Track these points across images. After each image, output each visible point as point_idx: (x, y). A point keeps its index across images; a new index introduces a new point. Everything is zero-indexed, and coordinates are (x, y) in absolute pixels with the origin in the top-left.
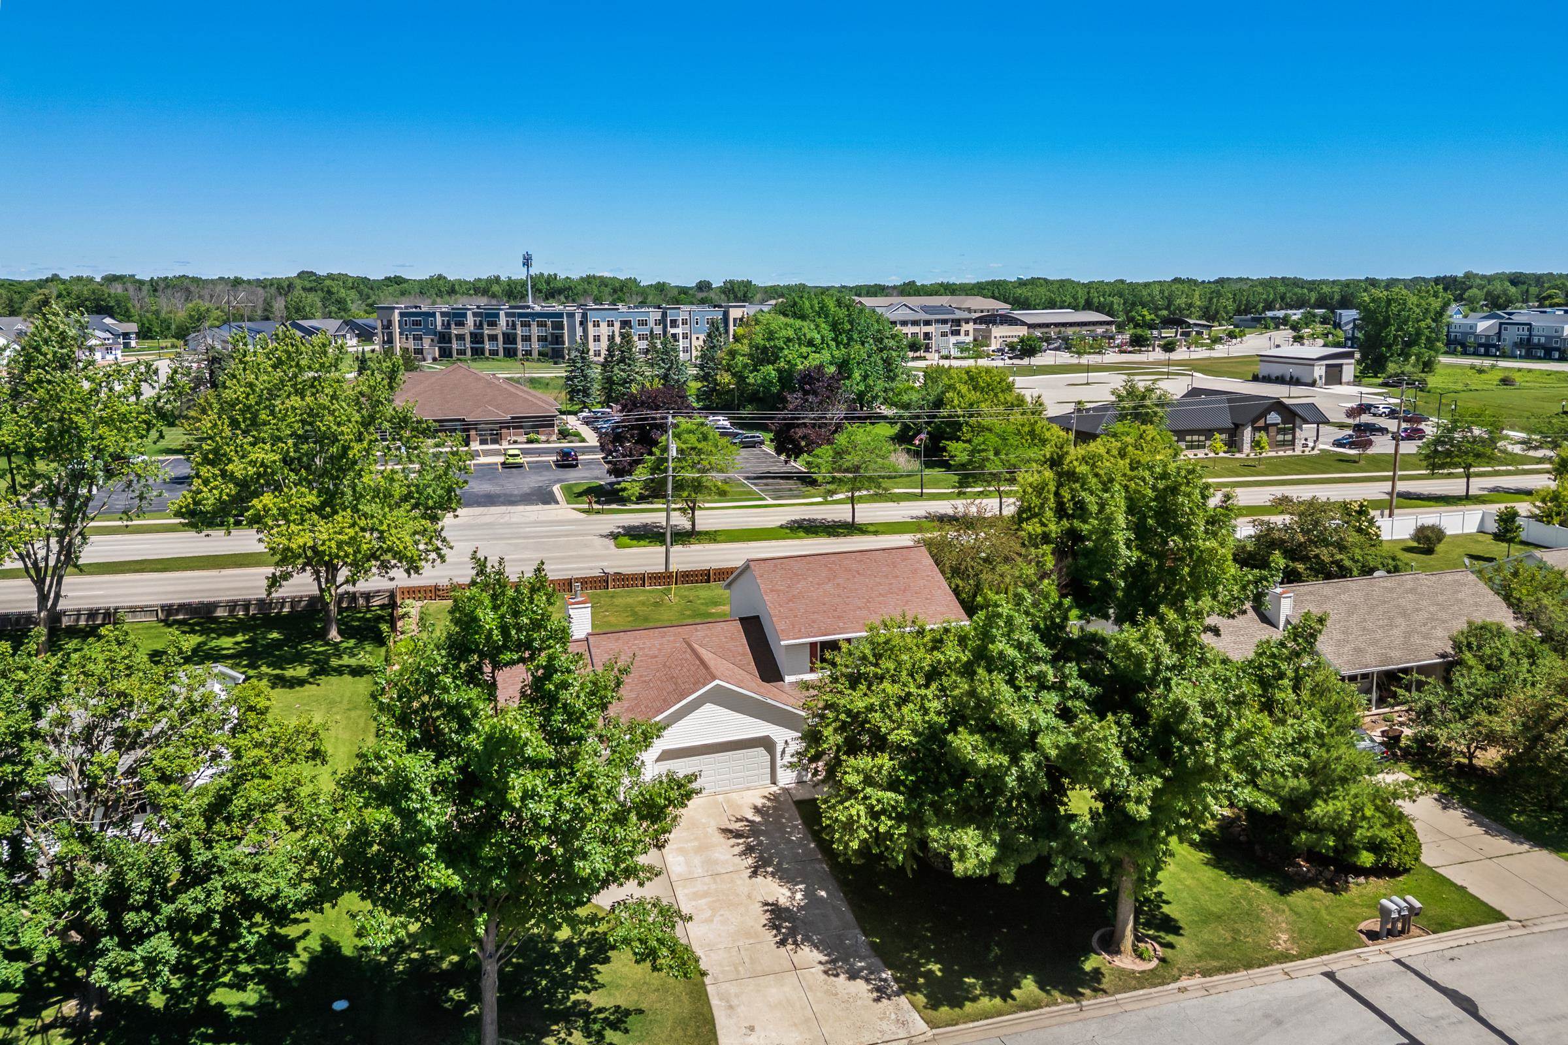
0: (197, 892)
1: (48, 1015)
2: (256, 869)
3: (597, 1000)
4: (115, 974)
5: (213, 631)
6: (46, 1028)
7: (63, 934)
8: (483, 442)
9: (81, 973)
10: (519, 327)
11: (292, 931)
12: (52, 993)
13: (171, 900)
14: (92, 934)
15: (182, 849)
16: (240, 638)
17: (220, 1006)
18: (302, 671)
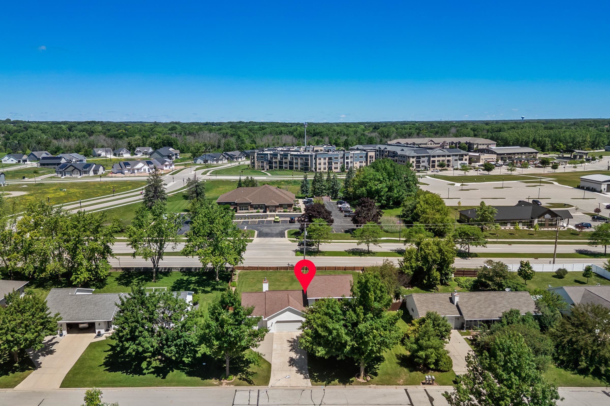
0: (179, 340)
1: (156, 358)
2: (189, 337)
3: (249, 370)
4: (167, 352)
5: (191, 275)
6: (156, 360)
7: (159, 344)
8: (270, 211)
9: (161, 351)
10: (294, 160)
11: (198, 349)
12: (157, 354)
13: (175, 341)
14: (163, 345)
15: (177, 332)
16: (196, 278)
17: (184, 361)
18: (209, 289)
